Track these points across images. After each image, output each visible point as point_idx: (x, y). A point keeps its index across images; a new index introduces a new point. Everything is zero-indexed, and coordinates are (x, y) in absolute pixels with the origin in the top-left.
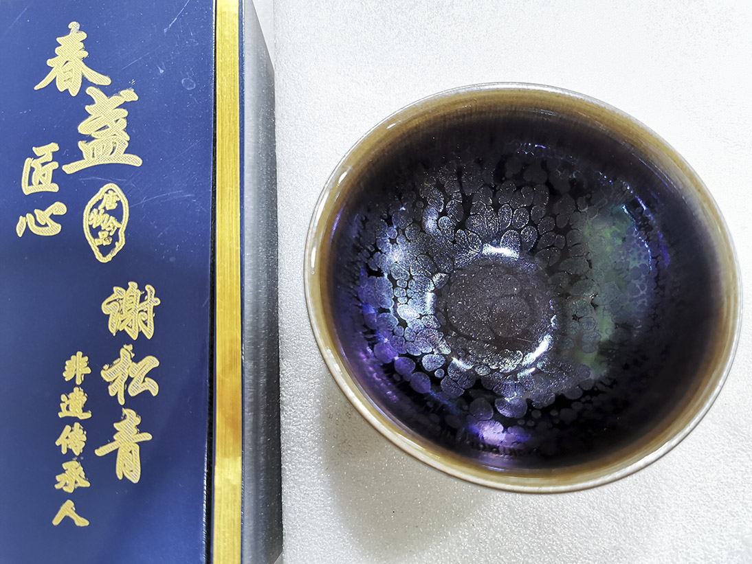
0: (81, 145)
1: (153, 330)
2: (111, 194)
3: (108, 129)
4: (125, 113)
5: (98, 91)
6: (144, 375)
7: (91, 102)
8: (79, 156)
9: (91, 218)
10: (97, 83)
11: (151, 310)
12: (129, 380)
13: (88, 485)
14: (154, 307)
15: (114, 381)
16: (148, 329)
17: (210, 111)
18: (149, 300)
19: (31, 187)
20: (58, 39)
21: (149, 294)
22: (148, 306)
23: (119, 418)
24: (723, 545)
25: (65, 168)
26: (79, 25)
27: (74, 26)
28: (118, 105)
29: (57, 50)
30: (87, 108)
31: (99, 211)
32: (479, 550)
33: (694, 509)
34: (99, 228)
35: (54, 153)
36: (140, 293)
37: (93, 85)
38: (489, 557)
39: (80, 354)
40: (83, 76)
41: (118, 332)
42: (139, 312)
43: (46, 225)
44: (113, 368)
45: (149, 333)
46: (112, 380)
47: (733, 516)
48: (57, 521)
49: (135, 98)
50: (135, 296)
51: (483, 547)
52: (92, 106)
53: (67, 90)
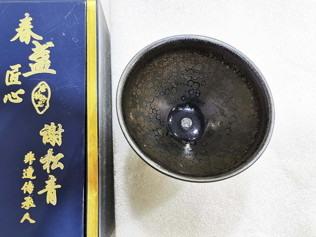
0: (30, 65)
1: (61, 142)
2: (43, 86)
3: (42, 59)
4: (49, 52)
5: (37, 42)
6: (58, 161)
7: (34, 47)
8: (29, 70)
9: (35, 96)
10: (37, 39)
11: (60, 134)
12: (52, 163)
13: (35, 206)
14: (62, 133)
15: (45, 163)
16: (59, 142)
17: (84, 51)
18: (59, 130)
19: (10, 83)
20: (20, 20)
21: (59, 127)
22: (59, 132)
23: (48, 179)
24: (291, 227)
25: (24, 75)
26: (29, 15)
27: (27, 15)
28: (46, 48)
29: (20, 25)
30: (33, 49)
31: (38, 93)
32: (195, 230)
33: (280, 213)
34: (38, 100)
35: (19, 68)
36: (56, 127)
37: (35, 40)
38: (199, 233)
39: (31, 152)
40: (31, 36)
41: (47, 143)
42: (56, 135)
43: (16, 99)
44: (45, 158)
45: (60, 143)
47: (296, 215)
48: (22, 221)
49: (53, 45)
50: (54, 128)
51: (197, 230)
52: (35, 49)
53: (24, 42)
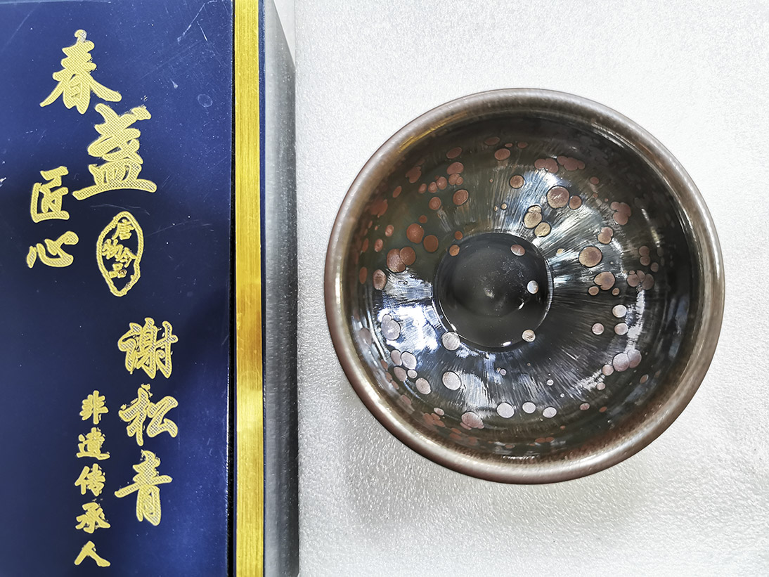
0: (92, 168)
1: (171, 369)
2: (126, 224)
3: (119, 152)
4: (137, 133)
5: (108, 108)
6: (163, 416)
7: (100, 120)
8: (90, 181)
9: (104, 249)
10: (107, 100)
11: (168, 349)
12: (148, 421)
13: (108, 526)
14: (172, 344)
15: (132, 421)
16: (165, 368)
18: (166, 337)
19: (41, 215)
20: (64, 50)
21: (166, 331)
22: (165, 343)
23: (138, 459)
25: (75, 194)
26: (85, 34)
27: (80, 34)
28: (130, 124)
29: (63, 62)
30: (97, 127)
31: (112, 241)
34: (113, 260)
35: (63, 177)
36: (157, 330)
37: (102, 101)
39: (96, 393)
40: (91, 91)
41: (135, 370)
42: (157, 349)
43: (57, 256)
44: (131, 408)
45: (167, 371)
46: (130, 420)
48: (78, 561)
49: (148, 116)
50: (152, 333)
52: (101, 126)
53: (75, 107)
